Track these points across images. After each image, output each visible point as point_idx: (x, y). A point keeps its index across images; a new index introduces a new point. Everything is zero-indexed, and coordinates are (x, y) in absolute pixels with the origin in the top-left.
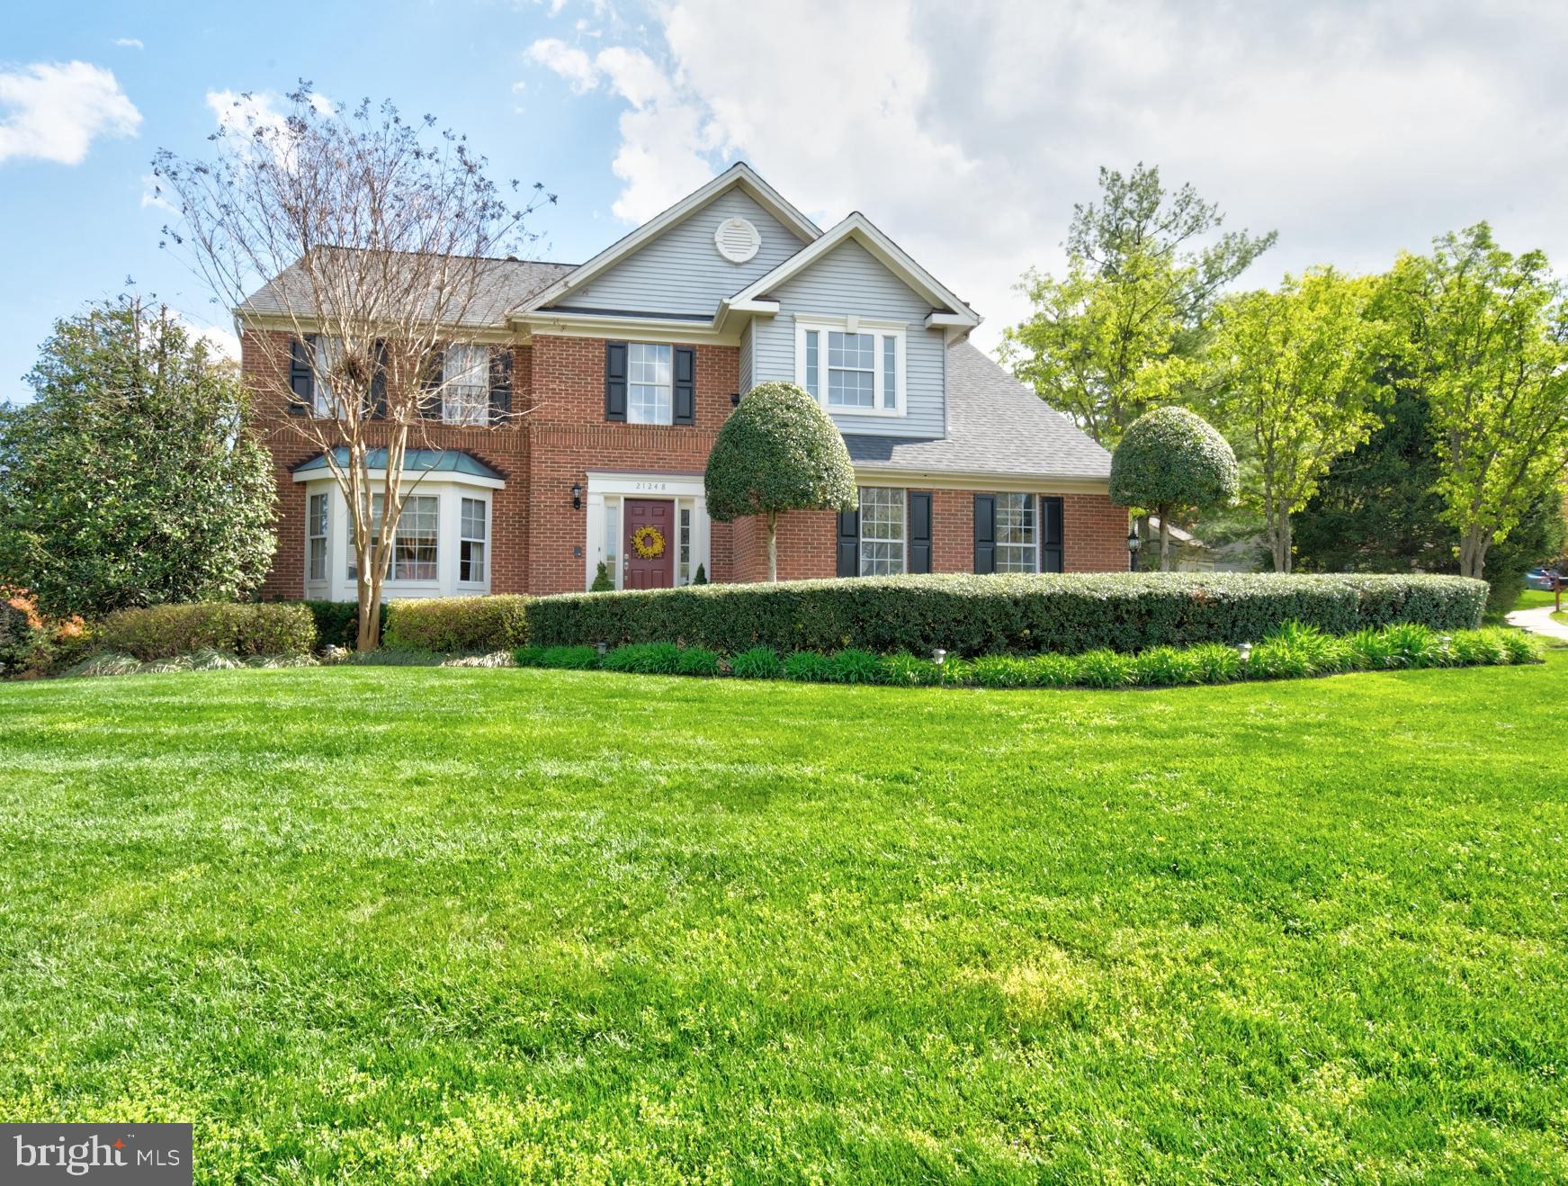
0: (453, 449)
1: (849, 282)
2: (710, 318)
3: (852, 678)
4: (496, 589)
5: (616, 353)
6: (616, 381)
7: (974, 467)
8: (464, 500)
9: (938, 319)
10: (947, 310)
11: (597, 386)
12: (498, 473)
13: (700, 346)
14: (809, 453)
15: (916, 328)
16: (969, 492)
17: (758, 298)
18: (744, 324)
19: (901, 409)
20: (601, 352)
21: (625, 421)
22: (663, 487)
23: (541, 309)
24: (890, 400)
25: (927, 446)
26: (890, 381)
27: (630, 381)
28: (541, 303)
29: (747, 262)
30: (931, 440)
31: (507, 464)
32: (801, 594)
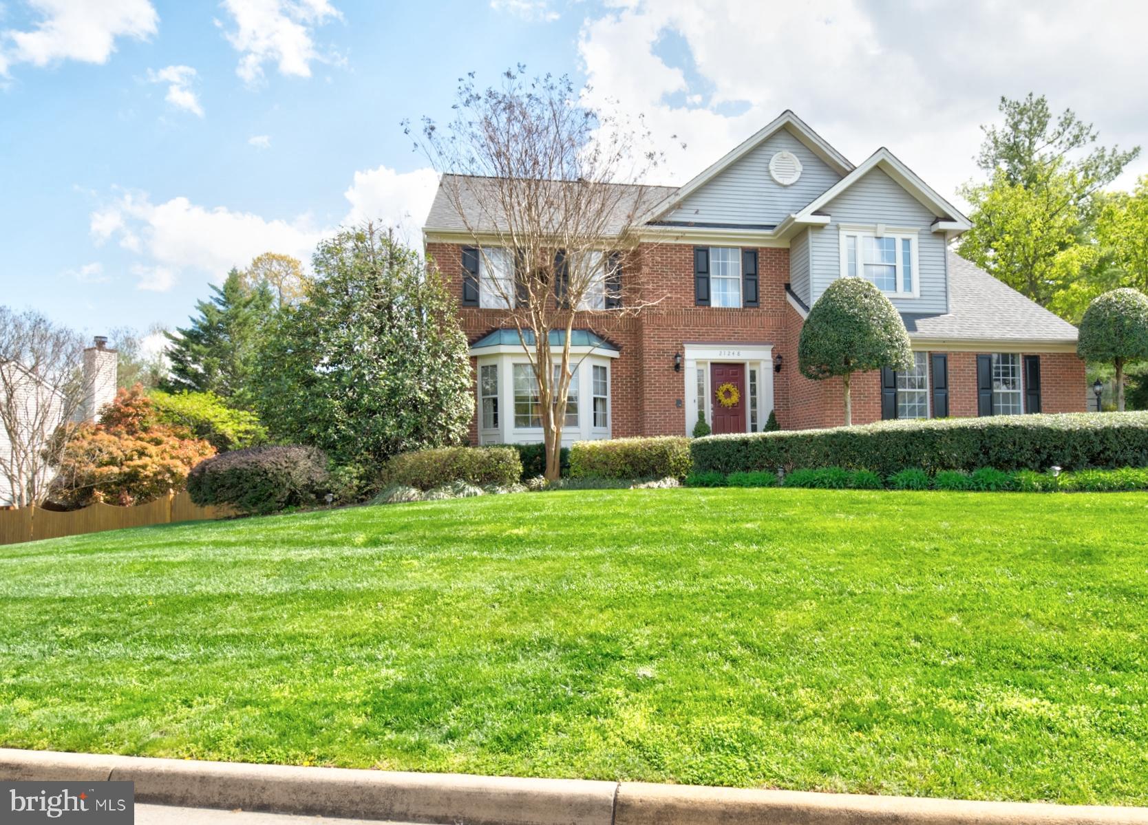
0: (584, 329)
1: (878, 200)
2: (772, 227)
3: (993, 487)
4: (616, 434)
5: (702, 254)
6: (702, 276)
7: (976, 334)
8: (595, 367)
9: (943, 225)
10: (951, 220)
11: (689, 280)
12: (613, 345)
13: (762, 248)
14: (886, 328)
15: (925, 232)
16: (973, 353)
17: (817, 213)
18: (800, 233)
19: (916, 293)
20: (690, 255)
21: (709, 305)
22: (739, 354)
23: (649, 223)
24: (908, 286)
25: (937, 319)
26: (908, 272)
27: (711, 276)
28: (649, 218)
29: (792, 185)
30: (938, 315)
31: (621, 340)
32: (942, 431)
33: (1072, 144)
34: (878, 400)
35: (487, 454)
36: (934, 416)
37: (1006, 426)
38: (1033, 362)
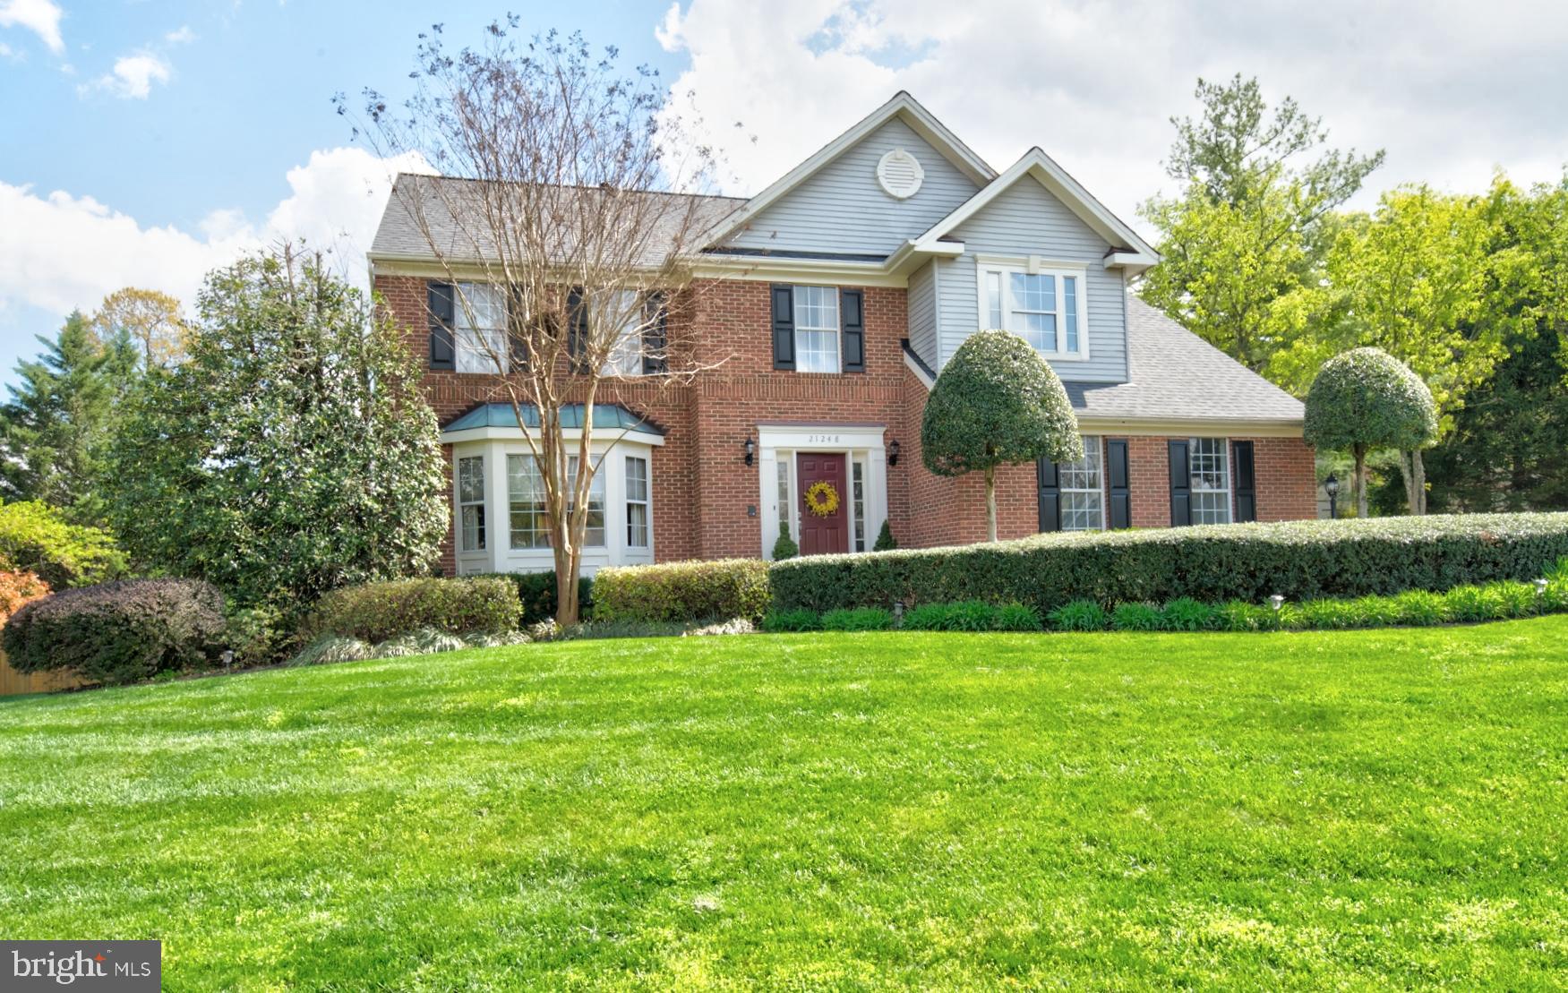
0: (612, 404)
1: (1030, 220)
2: (882, 258)
3: (1192, 625)
4: (660, 557)
5: (782, 295)
6: (783, 327)
7: (1168, 412)
8: (629, 459)
9: (1120, 258)
10: (1128, 249)
11: (765, 333)
12: (654, 427)
13: (868, 288)
14: (1043, 402)
15: (1096, 268)
16: (1163, 438)
17: (944, 238)
18: (922, 267)
19: (1084, 354)
20: (765, 296)
21: (794, 369)
22: (837, 440)
23: (705, 250)
24: (1073, 343)
25: (1114, 390)
26: (1072, 323)
27: (797, 327)
28: (704, 242)
29: (910, 198)
30: (1115, 384)
31: (667, 420)
32: (1121, 548)
33: (1294, 146)
34: (1033, 504)
35: (470, 589)
36: (1111, 527)
37: (1209, 540)
38: (1244, 450)
